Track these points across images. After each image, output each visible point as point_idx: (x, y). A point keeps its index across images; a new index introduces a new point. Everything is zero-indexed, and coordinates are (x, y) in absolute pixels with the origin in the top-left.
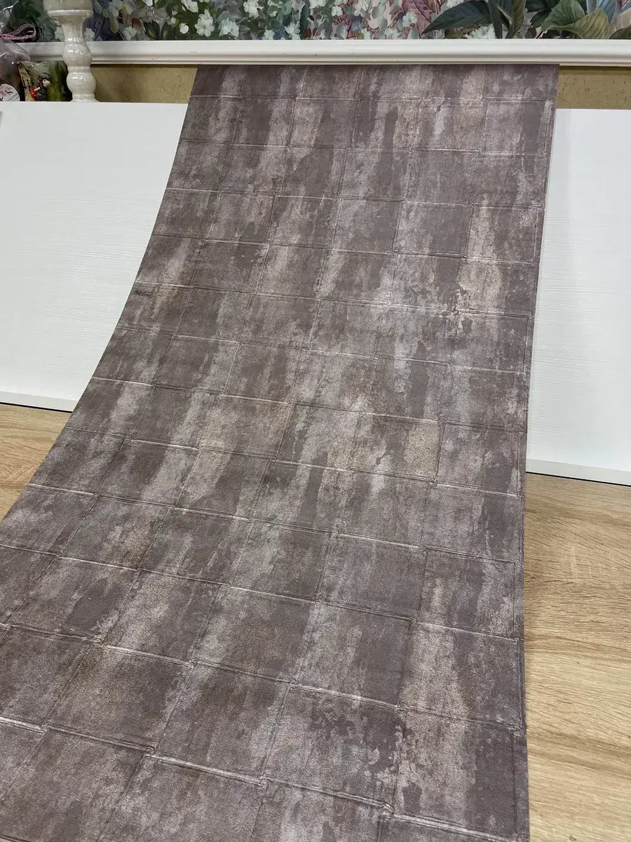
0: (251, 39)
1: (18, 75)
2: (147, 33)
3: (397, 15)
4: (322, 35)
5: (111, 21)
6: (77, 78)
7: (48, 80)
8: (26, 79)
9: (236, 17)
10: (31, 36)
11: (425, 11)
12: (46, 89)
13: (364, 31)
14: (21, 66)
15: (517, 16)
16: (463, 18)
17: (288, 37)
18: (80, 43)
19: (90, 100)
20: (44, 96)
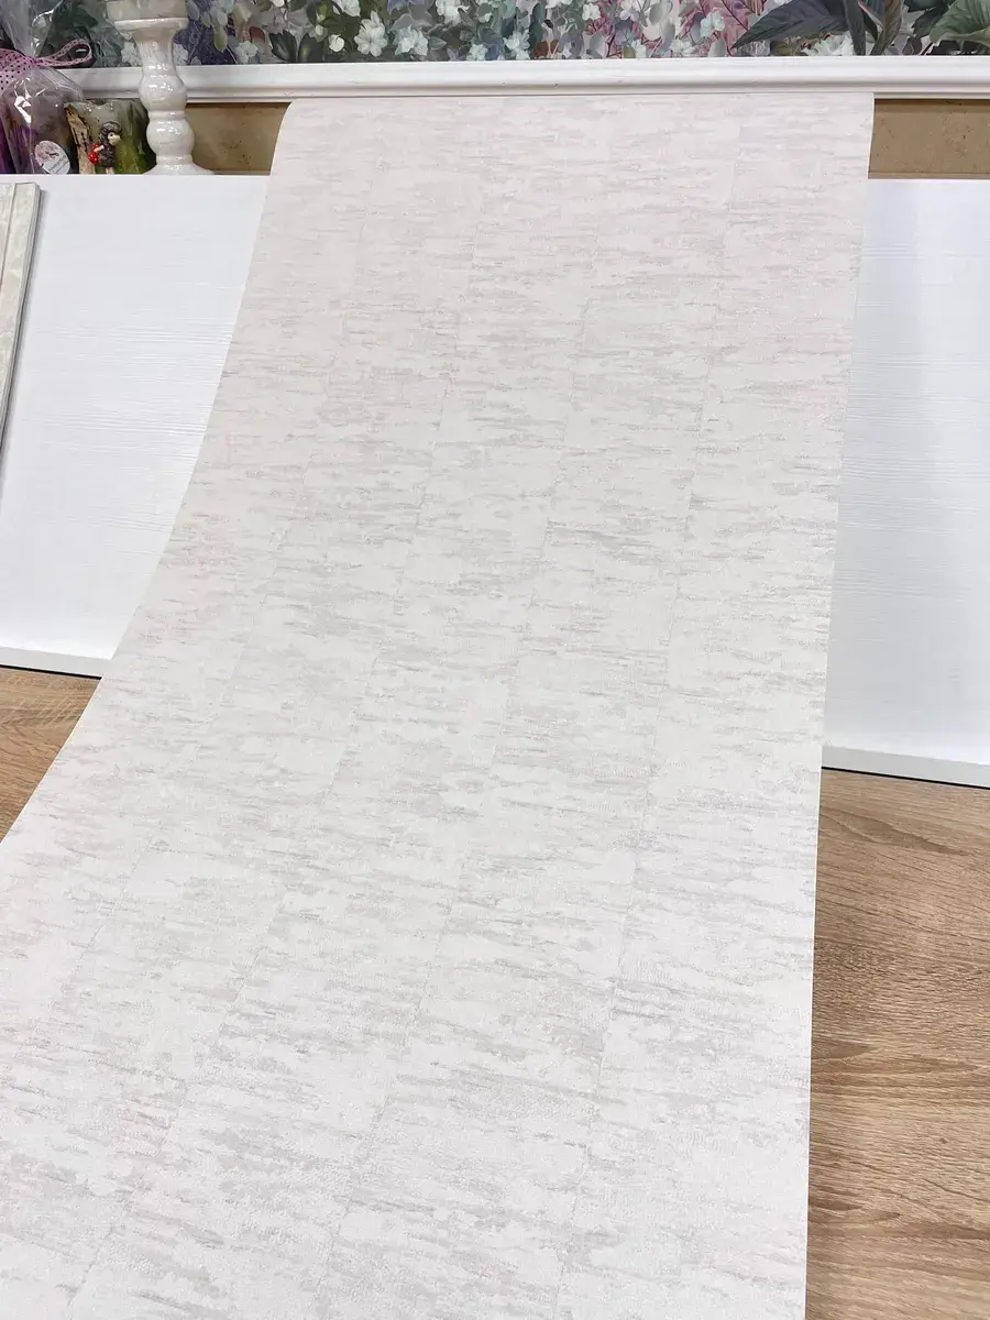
0: (448, 59)
1: (67, 125)
2: (274, 51)
3: (691, 16)
4: (566, 52)
5: (216, 33)
6: (164, 130)
8: (80, 132)
9: (423, 23)
10: (84, 60)
11: (738, 11)
13: (636, 44)
14: (70, 110)
15: (891, 18)
16: (801, 21)
17: (509, 55)
18: (168, 73)
19: (187, 166)
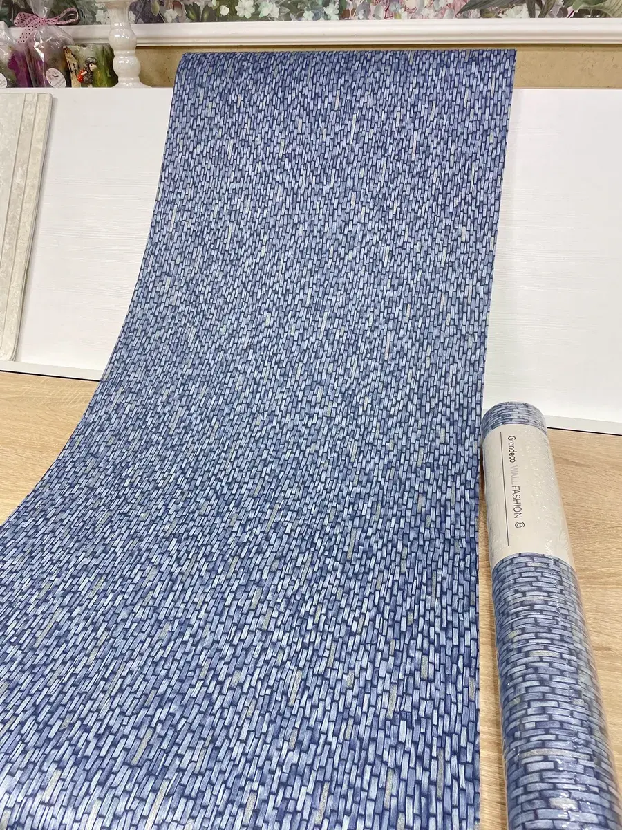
0: (291, 20)
1: (64, 59)
2: (187, 15)
4: (360, 16)
5: (152, 4)
6: (123, 62)
7: (95, 64)
8: (72, 63)
10: (73, 20)
12: (91, 72)
13: (401, 11)
14: (67, 50)
17: (326, 17)
18: (126, 27)
19: (136, 84)
20: (89, 80)
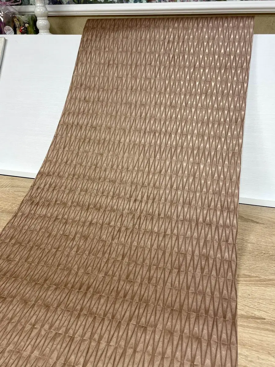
0: (123, 3)
1: (13, 22)
6: (41, 23)
7: (28, 24)
8: (17, 24)
10: (19, 3)
12: (26, 28)
14: (15, 17)
17: (141, 1)
18: (43, 6)
19: (48, 33)
20: (25, 32)
